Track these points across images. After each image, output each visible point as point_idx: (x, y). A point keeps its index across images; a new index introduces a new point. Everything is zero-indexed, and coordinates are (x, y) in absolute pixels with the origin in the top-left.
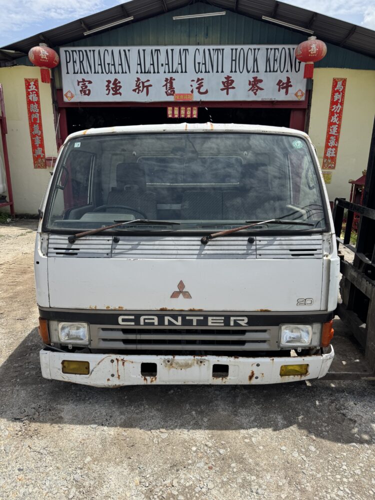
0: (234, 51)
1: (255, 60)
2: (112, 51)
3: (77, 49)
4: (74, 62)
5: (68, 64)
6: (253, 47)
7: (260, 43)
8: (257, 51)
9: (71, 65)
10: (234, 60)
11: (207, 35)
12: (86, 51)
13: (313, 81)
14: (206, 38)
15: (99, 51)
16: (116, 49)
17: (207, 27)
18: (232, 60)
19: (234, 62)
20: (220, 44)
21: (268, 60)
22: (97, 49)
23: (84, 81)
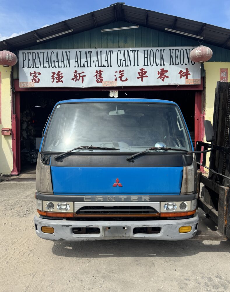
0: (146, 51)
1: (162, 57)
2: (57, 53)
3: (31, 51)
4: (29, 60)
5: (24, 61)
6: (159, 48)
7: (164, 46)
8: (162, 51)
9: (26, 62)
10: (146, 58)
11: (126, 41)
12: (38, 53)
13: (205, 71)
14: (125, 43)
15: (47, 53)
16: (60, 51)
17: (126, 37)
18: (145, 58)
19: (146, 59)
20: (136, 47)
21: (171, 57)
22: (46, 51)
23: (35, 72)
